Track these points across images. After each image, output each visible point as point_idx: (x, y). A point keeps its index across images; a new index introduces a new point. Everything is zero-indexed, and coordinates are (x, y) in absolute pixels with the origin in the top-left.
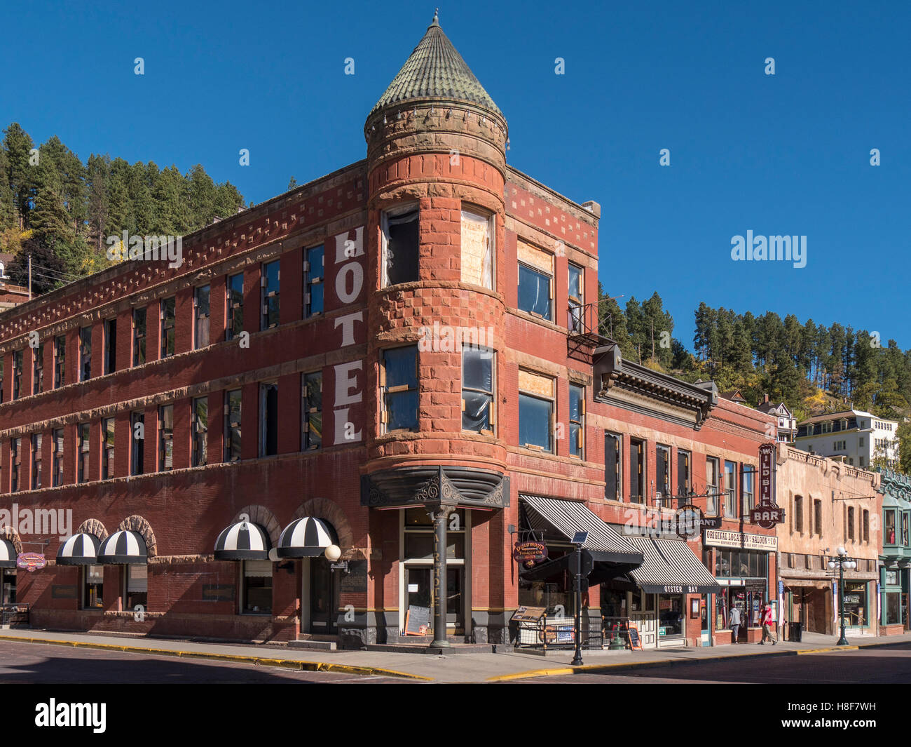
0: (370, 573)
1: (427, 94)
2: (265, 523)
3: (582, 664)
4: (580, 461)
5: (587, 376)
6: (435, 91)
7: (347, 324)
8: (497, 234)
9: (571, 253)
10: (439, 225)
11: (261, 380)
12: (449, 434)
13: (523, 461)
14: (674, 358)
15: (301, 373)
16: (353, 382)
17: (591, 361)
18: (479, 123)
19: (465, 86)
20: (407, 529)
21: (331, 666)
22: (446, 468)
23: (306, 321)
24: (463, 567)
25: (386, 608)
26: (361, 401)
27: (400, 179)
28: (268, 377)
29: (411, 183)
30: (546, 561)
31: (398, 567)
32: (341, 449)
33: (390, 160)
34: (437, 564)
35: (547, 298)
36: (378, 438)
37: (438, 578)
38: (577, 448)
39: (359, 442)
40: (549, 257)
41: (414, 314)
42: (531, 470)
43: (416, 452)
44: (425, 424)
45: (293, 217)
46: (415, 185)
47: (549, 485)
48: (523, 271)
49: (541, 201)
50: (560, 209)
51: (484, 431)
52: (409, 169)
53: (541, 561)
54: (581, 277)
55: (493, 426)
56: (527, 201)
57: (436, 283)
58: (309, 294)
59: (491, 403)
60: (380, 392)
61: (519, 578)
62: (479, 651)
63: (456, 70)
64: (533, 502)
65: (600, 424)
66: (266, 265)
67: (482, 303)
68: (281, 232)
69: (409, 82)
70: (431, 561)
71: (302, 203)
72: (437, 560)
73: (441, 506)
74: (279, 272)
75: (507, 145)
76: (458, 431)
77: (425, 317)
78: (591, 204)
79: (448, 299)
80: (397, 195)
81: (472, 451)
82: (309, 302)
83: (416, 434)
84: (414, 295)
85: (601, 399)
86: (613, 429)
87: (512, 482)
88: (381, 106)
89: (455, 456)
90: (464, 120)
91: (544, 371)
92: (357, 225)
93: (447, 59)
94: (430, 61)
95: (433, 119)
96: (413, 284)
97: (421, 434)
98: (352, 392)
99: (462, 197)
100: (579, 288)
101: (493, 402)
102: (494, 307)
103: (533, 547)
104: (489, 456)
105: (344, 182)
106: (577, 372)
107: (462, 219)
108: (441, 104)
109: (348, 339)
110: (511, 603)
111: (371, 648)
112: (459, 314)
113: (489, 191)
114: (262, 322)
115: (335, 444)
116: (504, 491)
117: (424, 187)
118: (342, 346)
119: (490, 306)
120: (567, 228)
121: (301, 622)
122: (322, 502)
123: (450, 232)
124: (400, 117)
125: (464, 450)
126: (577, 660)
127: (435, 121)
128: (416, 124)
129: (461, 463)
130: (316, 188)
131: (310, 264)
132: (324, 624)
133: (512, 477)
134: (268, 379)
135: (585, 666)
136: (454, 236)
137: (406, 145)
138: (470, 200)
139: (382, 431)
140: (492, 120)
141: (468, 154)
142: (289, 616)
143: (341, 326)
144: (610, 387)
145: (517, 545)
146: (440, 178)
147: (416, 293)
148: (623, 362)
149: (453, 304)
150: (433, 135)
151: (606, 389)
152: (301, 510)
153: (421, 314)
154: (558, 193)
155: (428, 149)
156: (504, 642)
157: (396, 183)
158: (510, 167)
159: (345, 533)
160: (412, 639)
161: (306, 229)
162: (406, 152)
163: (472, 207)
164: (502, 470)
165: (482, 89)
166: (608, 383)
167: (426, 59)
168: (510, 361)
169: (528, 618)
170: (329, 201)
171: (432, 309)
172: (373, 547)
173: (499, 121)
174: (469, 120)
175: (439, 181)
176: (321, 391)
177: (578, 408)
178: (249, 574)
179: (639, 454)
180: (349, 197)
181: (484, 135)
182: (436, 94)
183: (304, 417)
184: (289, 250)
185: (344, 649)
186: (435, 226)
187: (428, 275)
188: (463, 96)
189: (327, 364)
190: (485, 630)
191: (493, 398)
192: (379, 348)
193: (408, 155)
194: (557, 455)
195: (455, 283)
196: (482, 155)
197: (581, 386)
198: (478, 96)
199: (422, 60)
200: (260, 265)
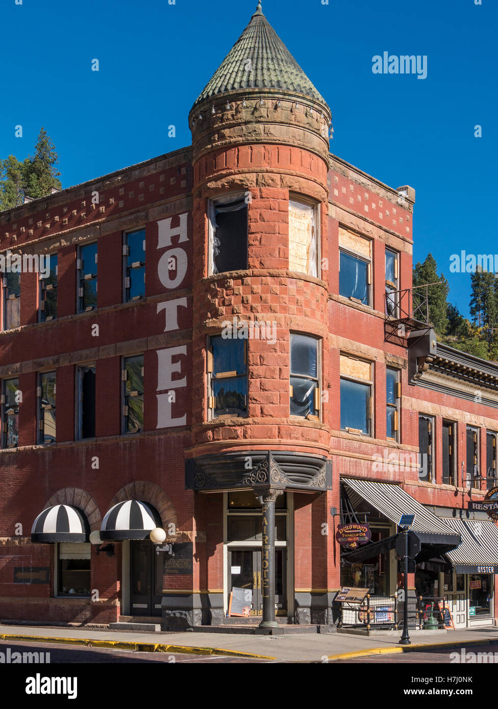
0: (196, 556)
1: (256, 85)
2: (82, 506)
3: (410, 643)
4: (396, 444)
5: (402, 359)
6: (264, 83)
7: (170, 309)
8: (322, 223)
9: (388, 238)
10: (267, 214)
11: (77, 363)
12: (278, 419)
13: (344, 445)
14: (449, 324)
15: (121, 356)
16: (177, 367)
17: (406, 345)
18: (306, 114)
19: (292, 77)
20: (230, 512)
21: (168, 647)
22: (274, 452)
23: (126, 305)
24: (285, 549)
25: (211, 590)
26: (186, 385)
27: (228, 169)
28: (86, 361)
29: (240, 173)
30: (369, 543)
31: (222, 550)
32: (165, 433)
33: (219, 149)
34: (266, 547)
35: (366, 283)
36: (205, 423)
37: (267, 560)
38: (393, 430)
39: (183, 426)
40: (367, 243)
41: (243, 301)
42: (352, 454)
43: (245, 437)
44: (254, 409)
45: (112, 200)
46: (244, 175)
47: (368, 468)
48: (344, 257)
49: (360, 187)
50: (378, 194)
51: (310, 416)
52: (238, 158)
53: (364, 543)
54: (397, 262)
55: (318, 411)
56: (348, 188)
57: (265, 271)
58: (128, 278)
59: (316, 389)
60: (207, 378)
61: (341, 560)
62: (305, 631)
63: (282, 60)
64: (353, 485)
65: (415, 407)
66: (81, 247)
67: (308, 291)
68: (99, 215)
69: (237, 72)
70: (259, 543)
71: (121, 187)
72: (266, 542)
73: (271, 490)
74: (96, 255)
75: (330, 134)
76: (287, 416)
77: (254, 305)
78: (406, 189)
79: (277, 288)
80: (226, 184)
81: (300, 436)
82: (128, 286)
83: (246, 420)
84: (243, 283)
85: (416, 382)
86: (426, 412)
87: (335, 465)
88: (208, 96)
89: (283, 441)
90: (291, 111)
91: (363, 356)
92: (180, 211)
93: (272, 49)
94: (256, 51)
95: (262, 110)
96: (242, 272)
97: (250, 420)
98: (175, 376)
99: (290, 187)
100: (394, 272)
101: (318, 387)
102: (320, 295)
103: (356, 529)
104: (316, 441)
105: (167, 168)
106: (393, 356)
107: (290, 208)
108: (270, 95)
109: (172, 324)
110: (334, 585)
111: (197, 630)
112: (287, 302)
113: (315, 181)
114: (78, 304)
115: (157, 427)
116: (327, 474)
117: (253, 177)
118: (165, 331)
119: (316, 294)
120: (384, 213)
121: (121, 604)
122: (144, 486)
123: (279, 222)
124: (228, 107)
125: (292, 435)
126: (404, 639)
127: (263, 112)
128: (245, 115)
129: (289, 448)
130: (137, 172)
131: (129, 247)
132: (145, 606)
133: (334, 460)
134: (86, 362)
135: (413, 645)
136: (282, 225)
137: (235, 135)
138: (297, 190)
139: (209, 416)
140: (318, 111)
141: (296, 145)
142: (109, 598)
143: (164, 311)
144: (425, 371)
145: (339, 527)
146: (269, 169)
147: (245, 281)
148: (438, 345)
149: (281, 293)
150: (261, 126)
151: (420, 372)
152: (121, 493)
153: (250, 302)
154: (376, 180)
155: (257, 140)
156: (327, 622)
157: (224, 172)
158: (332, 155)
159: (169, 515)
160: (237, 621)
161: (126, 213)
162: (235, 142)
163: (298, 197)
164: (326, 453)
165: (308, 79)
166: (423, 366)
167: (252, 49)
168: (332, 347)
169: (352, 598)
170: (150, 186)
171: (261, 297)
172: (197, 530)
173: (324, 112)
174: (296, 111)
175: (267, 172)
176: (143, 375)
177: (395, 392)
178: (64, 557)
179: (449, 435)
180: (172, 183)
181: (310, 125)
182: (265, 86)
183: (123, 400)
184: (107, 234)
185: (168, 630)
186: (264, 216)
187: (257, 264)
188: (291, 88)
189: (149, 348)
190: (307, 611)
191: (318, 384)
192: (206, 335)
193: (236, 145)
194: (375, 438)
195: (283, 271)
196: (309, 146)
197: (396, 369)
198: (305, 87)
199: (248, 50)
200: (76, 247)
